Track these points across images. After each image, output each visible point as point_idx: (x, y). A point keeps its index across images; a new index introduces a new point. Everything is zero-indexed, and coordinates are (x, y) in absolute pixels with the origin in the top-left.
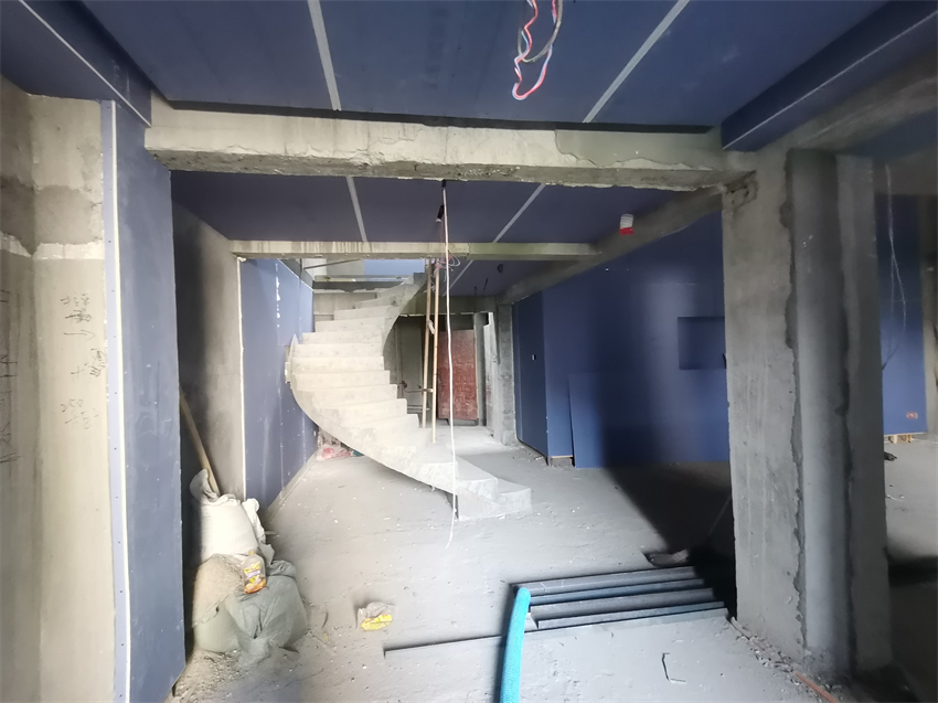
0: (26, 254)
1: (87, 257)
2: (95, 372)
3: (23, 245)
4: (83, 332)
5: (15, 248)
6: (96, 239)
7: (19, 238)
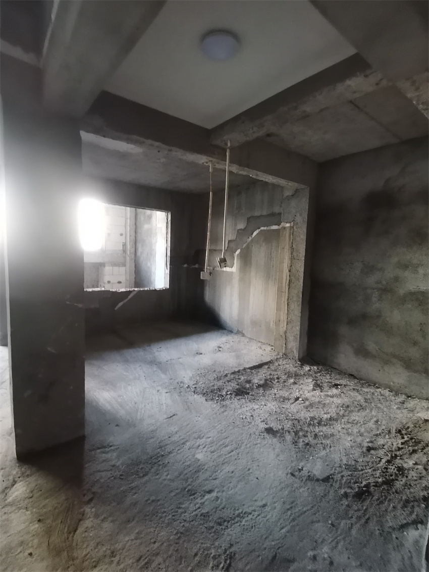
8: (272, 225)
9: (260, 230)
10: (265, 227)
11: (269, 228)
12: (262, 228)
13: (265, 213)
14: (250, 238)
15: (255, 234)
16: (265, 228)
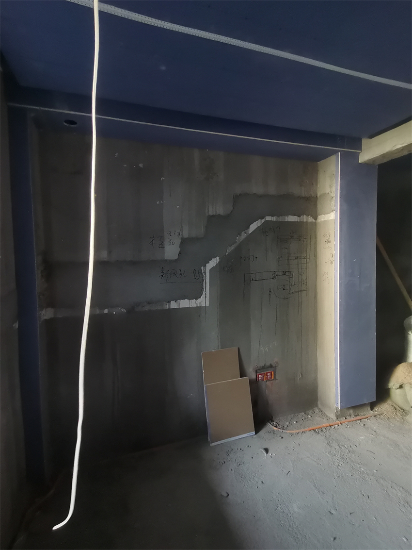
0: (314, 221)
1: (330, 218)
2: (331, 263)
3: (313, 218)
4: (329, 247)
5: (311, 219)
6: (332, 211)
7: (312, 216)
8: (287, 215)
9: (263, 221)
10: (273, 216)
11: (281, 219)
12: (269, 218)
13: (272, 190)
14: (244, 236)
15: (253, 227)
16: (274, 219)
